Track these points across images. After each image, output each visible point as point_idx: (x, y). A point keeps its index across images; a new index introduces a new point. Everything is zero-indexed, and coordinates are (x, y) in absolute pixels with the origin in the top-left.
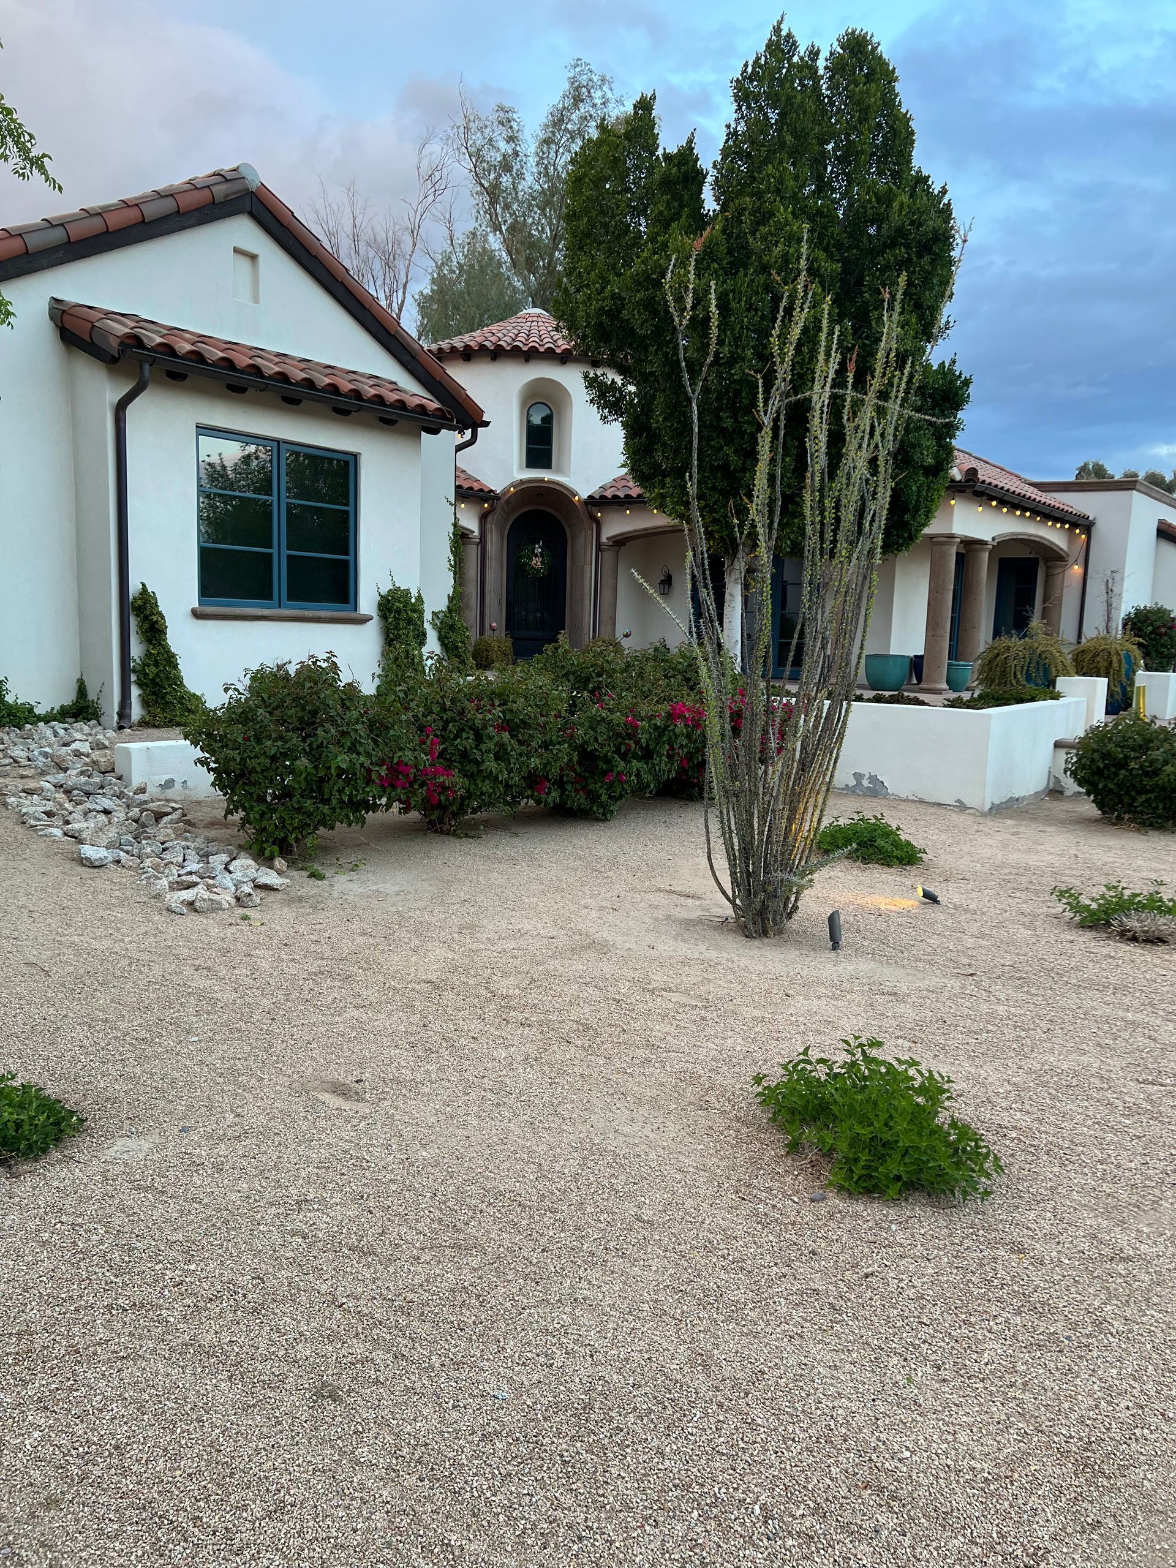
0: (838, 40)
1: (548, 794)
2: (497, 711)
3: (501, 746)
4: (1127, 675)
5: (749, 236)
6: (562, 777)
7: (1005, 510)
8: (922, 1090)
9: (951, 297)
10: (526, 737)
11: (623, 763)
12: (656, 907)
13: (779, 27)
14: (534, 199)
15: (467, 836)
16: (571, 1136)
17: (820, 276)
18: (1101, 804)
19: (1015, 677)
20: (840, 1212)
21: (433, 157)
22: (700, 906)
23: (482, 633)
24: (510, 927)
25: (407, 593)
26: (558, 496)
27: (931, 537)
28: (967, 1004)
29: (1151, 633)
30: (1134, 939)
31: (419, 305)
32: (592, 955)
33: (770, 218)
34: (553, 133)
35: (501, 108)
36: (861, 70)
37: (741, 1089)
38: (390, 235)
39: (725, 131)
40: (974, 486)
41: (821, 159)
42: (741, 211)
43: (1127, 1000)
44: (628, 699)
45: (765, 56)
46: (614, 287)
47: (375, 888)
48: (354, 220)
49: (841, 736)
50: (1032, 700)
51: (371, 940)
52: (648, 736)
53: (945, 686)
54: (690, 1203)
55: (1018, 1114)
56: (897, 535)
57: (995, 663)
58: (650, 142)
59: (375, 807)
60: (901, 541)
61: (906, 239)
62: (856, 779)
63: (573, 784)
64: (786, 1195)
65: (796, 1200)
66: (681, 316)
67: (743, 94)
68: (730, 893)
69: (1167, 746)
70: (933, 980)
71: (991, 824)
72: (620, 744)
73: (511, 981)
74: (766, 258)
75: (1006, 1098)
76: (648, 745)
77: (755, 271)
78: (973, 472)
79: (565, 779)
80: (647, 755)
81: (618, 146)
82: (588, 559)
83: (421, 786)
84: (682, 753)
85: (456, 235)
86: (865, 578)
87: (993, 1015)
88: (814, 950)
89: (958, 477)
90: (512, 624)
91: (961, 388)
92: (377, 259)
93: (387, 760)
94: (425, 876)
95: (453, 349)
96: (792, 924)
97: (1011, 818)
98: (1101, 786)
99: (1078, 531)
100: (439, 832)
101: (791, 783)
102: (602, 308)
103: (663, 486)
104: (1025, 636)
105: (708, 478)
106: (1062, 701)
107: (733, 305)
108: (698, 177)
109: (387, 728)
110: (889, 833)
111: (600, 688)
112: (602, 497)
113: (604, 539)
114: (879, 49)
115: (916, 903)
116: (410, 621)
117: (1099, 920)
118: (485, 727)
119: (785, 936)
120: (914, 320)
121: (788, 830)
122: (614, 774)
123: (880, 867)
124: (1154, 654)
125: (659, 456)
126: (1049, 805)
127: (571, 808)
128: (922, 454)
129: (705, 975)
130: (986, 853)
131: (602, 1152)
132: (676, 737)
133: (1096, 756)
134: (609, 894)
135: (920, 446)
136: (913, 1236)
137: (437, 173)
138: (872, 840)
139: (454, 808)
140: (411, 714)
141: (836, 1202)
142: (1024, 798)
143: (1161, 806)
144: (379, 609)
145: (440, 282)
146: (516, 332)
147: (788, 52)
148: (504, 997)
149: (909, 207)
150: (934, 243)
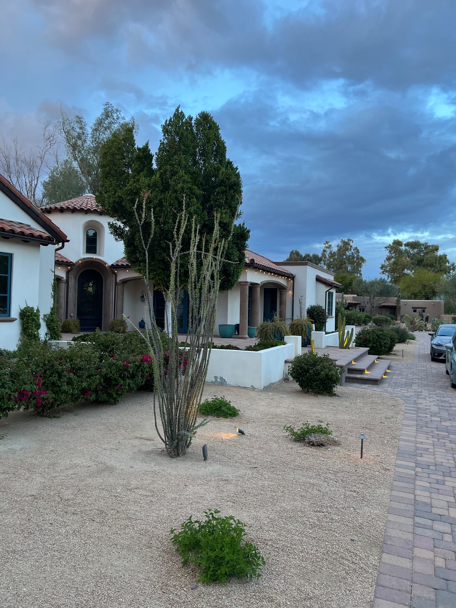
0: (199, 115)
1: (91, 396)
2: (68, 365)
3: (70, 379)
4: (309, 333)
5: (169, 180)
6: (96, 388)
7: (265, 273)
8: (235, 530)
9: (241, 203)
10: (81, 374)
11: (122, 381)
12: (135, 446)
13: (178, 109)
14: (90, 150)
15: (54, 417)
16: (92, 571)
17: (195, 195)
18: (301, 385)
19: (270, 336)
20: (203, 593)
21: (50, 132)
22: (153, 444)
23: (67, 318)
24: (71, 463)
25: (32, 308)
26: (100, 264)
27: (240, 282)
28: (254, 482)
29: (316, 315)
30: (313, 445)
31: (43, 186)
32: (106, 473)
33: (177, 173)
34: (98, 127)
35: (78, 117)
36: (207, 125)
37: (165, 535)
38: (32, 159)
39: (160, 142)
40: (253, 265)
41: (194, 155)
42: (166, 171)
43: (311, 474)
44: (125, 353)
45: (173, 118)
46: (119, 193)
47: (11, 447)
48: (16, 153)
49: (206, 374)
50: (276, 345)
51: (7, 476)
52: (133, 370)
53: (247, 336)
54: (142, 598)
55: (272, 533)
56: (227, 284)
57: (263, 331)
58: (132, 143)
59: (12, 409)
60: (228, 287)
61: (225, 184)
62: (215, 379)
63: (101, 391)
64: (182, 588)
65: (186, 590)
66: (141, 221)
67: (165, 130)
68: (164, 438)
69: (322, 364)
70: (241, 472)
71: (264, 395)
72: (121, 373)
73: (70, 491)
74: (176, 188)
75: (267, 526)
76: (133, 372)
77: (172, 192)
78: (253, 260)
79: (98, 389)
80: (133, 376)
81: (120, 143)
82: (112, 288)
83: (34, 399)
84: (147, 374)
85: (59, 161)
86: (212, 315)
87: (263, 486)
88: (197, 461)
89: (248, 262)
90: (80, 314)
91: (247, 233)
92: (26, 168)
93: (18, 389)
94: (34, 439)
95: (56, 208)
96: (189, 450)
97: (271, 392)
98: (301, 379)
99: (290, 279)
100: (43, 416)
101: (187, 394)
102: (114, 201)
103: (140, 266)
104: (273, 321)
105: (157, 264)
106: (286, 346)
107: (164, 204)
108: (151, 157)
109: (19, 376)
110: (226, 404)
111: (113, 350)
112: (117, 265)
113: (118, 281)
114: (213, 119)
115: (236, 435)
116: (33, 320)
117: (301, 438)
118: (63, 372)
119: (186, 455)
120: (229, 212)
121: (186, 413)
122: (119, 386)
123: (224, 419)
124: (318, 322)
125: (138, 255)
126: (284, 385)
127: (101, 401)
128: (234, 257)
129: (153, 479)
130: (262, 409)
131: (105, 576)
132: (144, 368)
133: (298, 368)
134: (115, 442)
135: (233, 254)
136: (231, 601)
137: (51, 138)
138: (220, 408)
139: (49, 406)
140: (29, 369)
141: (202, 588)
142: (275, 383)
143: (321, 386)
144: (20, 316)
145: (52, 177)
146: (82, 202)
147: (182, 118)
148: (66, 500)
149: (225, 173)
150: (234, 186)
